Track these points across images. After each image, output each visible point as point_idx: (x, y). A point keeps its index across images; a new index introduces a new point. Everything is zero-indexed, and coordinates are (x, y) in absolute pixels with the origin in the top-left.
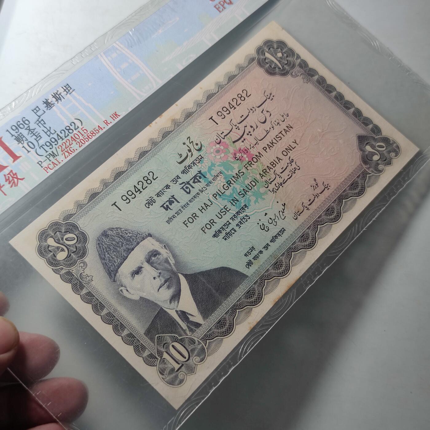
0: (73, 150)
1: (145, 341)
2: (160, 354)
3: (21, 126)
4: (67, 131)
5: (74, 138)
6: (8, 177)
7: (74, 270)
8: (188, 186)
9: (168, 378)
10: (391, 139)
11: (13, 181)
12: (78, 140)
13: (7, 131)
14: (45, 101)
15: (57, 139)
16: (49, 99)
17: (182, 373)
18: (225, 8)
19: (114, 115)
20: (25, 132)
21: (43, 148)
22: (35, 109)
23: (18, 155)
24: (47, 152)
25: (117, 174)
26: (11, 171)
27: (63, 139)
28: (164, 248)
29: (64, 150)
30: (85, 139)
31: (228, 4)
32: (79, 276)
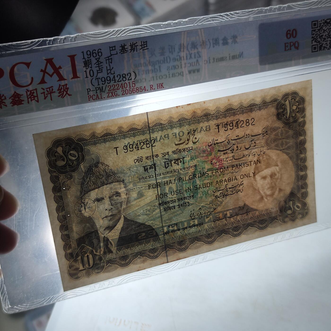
0: (117, 94)
1: (74, 244)
2: (77, 255)
3: (94, 55)
4: (122, 77)
5: (123, 86)
6: (62, 88)
7: (62, 177)
8: (169, 162)
9: (72, 272)
10: (308, 205)
11: (62, 93)
12: (124, 89)
13: (83, 52)
14: (123, 45)
15: (112, 79)
16: (126, 45)
17: (82, 273)
19: (160, 84)
20: (94, 61)
21: (98, 80)
22: (112, 47)
23: (78, 75)
24: (99, 85)
25: (133, 128)
26: (66, 85)
27: (115, 82)
28: (125, 194)
29: (111, 90)
30: (129, 91)
32: (62, 183)
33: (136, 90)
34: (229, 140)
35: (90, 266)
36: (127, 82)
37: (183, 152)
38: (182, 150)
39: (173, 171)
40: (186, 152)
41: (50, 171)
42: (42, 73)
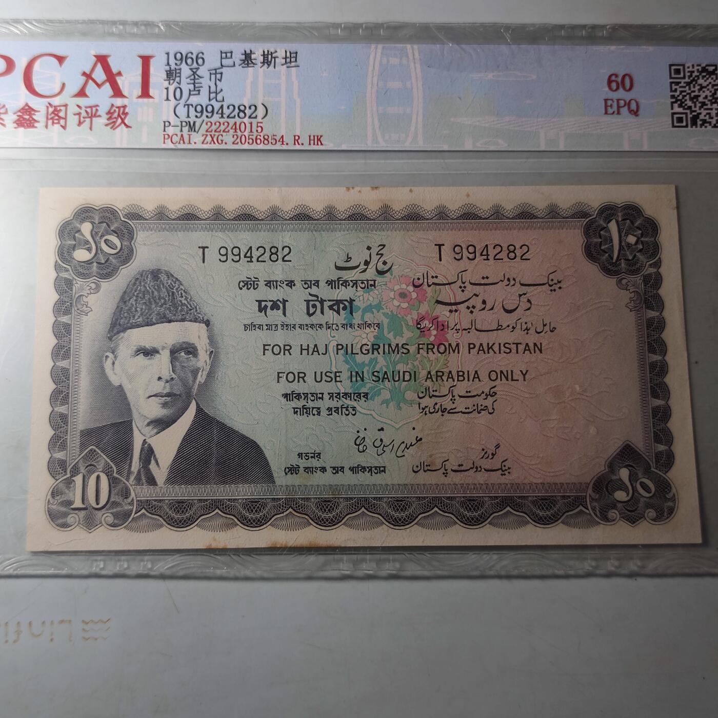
0: (222, 141)
1: (74, 440)
2: (75, 471)
3: (189, 61)
4: (237, 110)
5: (238, 127)
6: (115, 111)
7: (79, 283)
8: (318, 304)
9: (54, 507)
10: (674, 490)
11: (115, 120)
12: (239, 134)
13: (168, 54)
14: (248, 52)
15: (216, 110)
16: (254, 53)
17: (76, 516)
18: (619, 113)
19: (316, 137)
20: (186, 71)
21: (188, 108)
22: (226, 53)
23: (151, 94)
24: (188, 116)
25: (245, 214)
26: (125, 107)
27: (222, 117)
28: (208, 353)
29: (211, 131)
30: (249, 139)
31: (630, 111)
32: (77, 296)
33: (262, 139)
34: (464, 283)
35: (98, 504)
36: (246, 120)
37: (352, 287)
38: (350, 282)
39: (325, 325)
40: (359, 289)
41: (57, 267)
42: (84, 78)
